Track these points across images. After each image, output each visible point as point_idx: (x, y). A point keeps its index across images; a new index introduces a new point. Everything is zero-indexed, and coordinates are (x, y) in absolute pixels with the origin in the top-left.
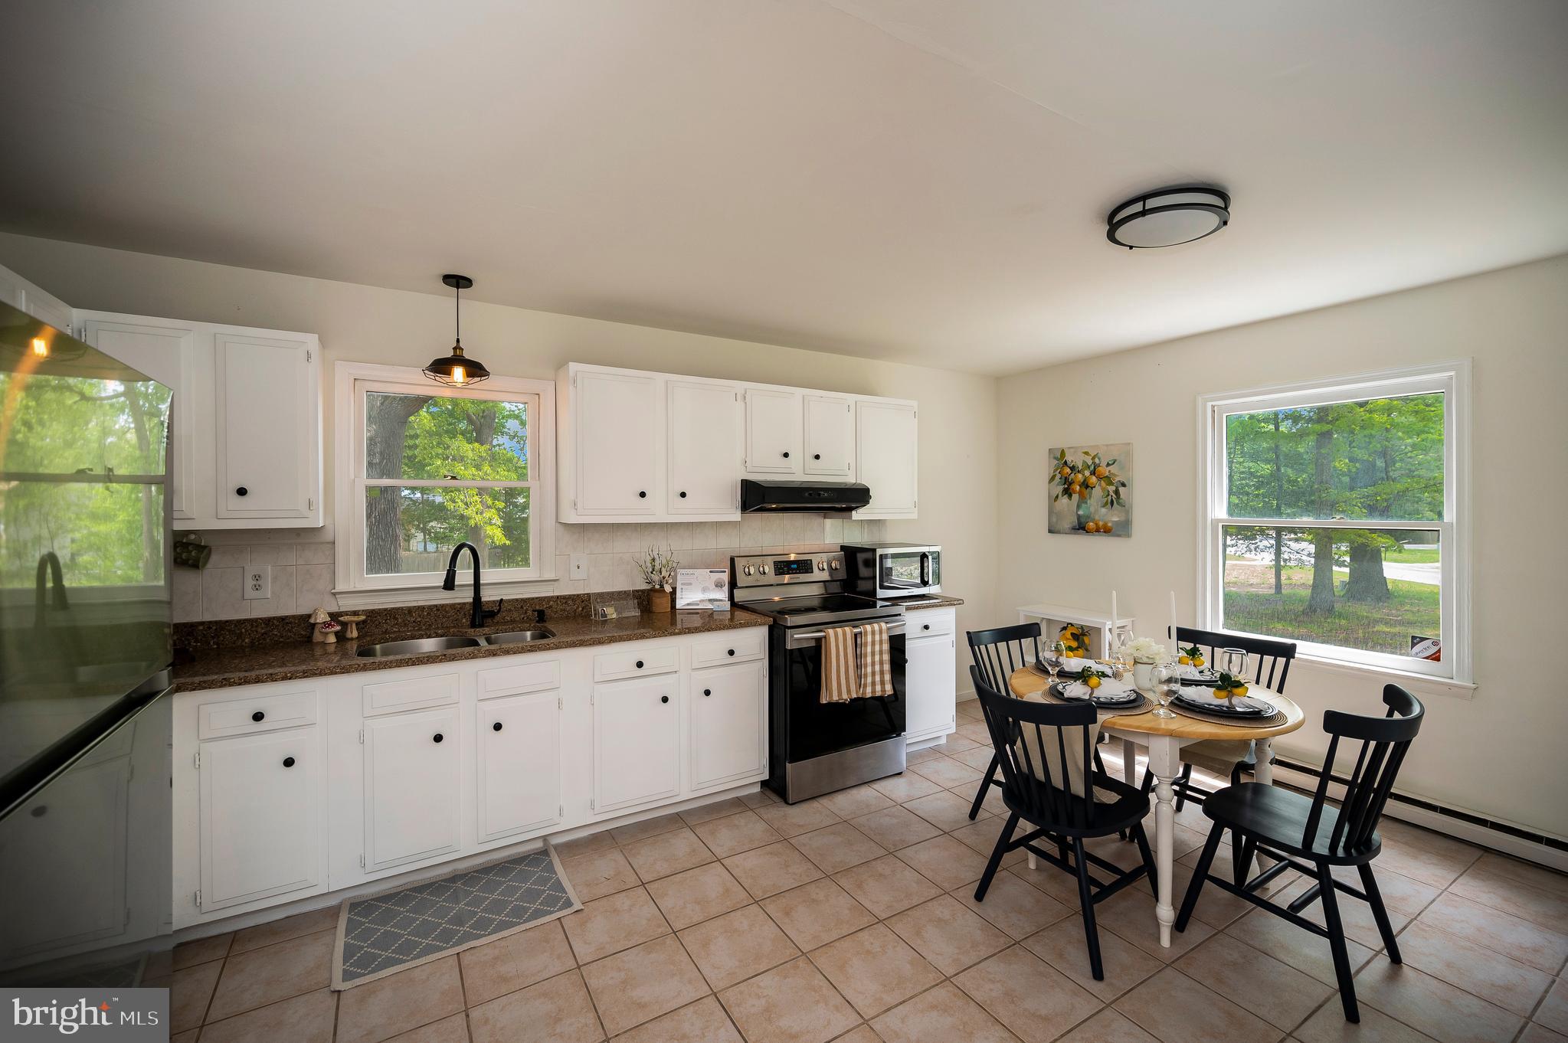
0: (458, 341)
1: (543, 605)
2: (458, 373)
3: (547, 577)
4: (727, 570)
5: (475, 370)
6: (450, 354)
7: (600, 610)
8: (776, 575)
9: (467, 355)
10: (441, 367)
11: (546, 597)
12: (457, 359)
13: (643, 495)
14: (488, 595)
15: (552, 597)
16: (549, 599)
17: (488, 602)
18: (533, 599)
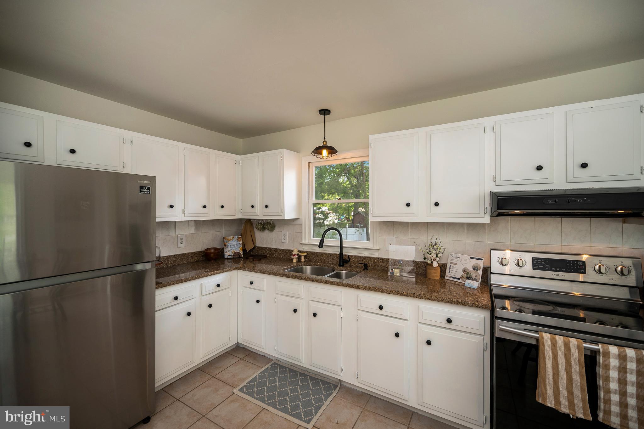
0: (325, 138)
1: (372, 261)
2: (325, 152)
3: (375, 247)
4: (483, 259)
5: (332, 151)
6: (321, 145)
7: (391, 269)
8: (533, 269)
9: (328, 144)
10: (318, 151)
11: (374, 258)
12: (325, 147)
13: (408, 205)
14: (346, 252)
15: (376, 258)
16: (375, 258)
17: (346, 255)
18: (367, 257)
